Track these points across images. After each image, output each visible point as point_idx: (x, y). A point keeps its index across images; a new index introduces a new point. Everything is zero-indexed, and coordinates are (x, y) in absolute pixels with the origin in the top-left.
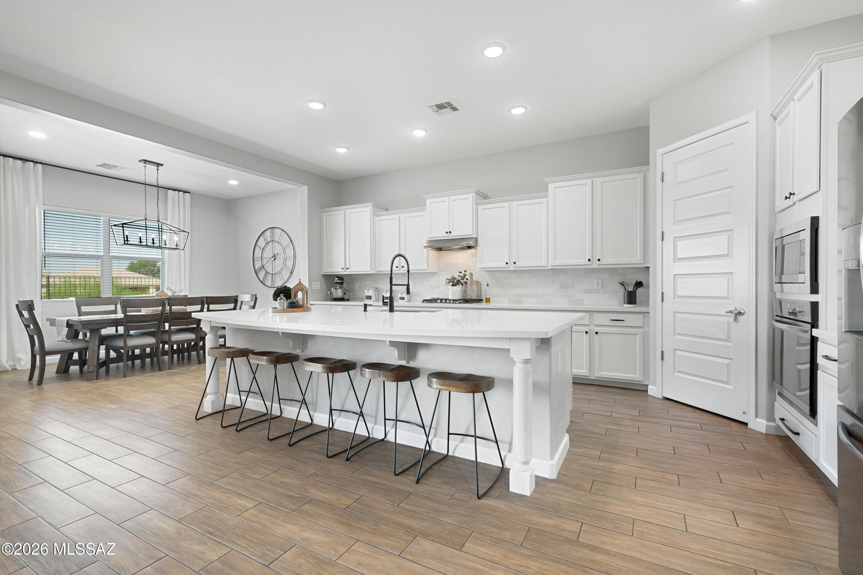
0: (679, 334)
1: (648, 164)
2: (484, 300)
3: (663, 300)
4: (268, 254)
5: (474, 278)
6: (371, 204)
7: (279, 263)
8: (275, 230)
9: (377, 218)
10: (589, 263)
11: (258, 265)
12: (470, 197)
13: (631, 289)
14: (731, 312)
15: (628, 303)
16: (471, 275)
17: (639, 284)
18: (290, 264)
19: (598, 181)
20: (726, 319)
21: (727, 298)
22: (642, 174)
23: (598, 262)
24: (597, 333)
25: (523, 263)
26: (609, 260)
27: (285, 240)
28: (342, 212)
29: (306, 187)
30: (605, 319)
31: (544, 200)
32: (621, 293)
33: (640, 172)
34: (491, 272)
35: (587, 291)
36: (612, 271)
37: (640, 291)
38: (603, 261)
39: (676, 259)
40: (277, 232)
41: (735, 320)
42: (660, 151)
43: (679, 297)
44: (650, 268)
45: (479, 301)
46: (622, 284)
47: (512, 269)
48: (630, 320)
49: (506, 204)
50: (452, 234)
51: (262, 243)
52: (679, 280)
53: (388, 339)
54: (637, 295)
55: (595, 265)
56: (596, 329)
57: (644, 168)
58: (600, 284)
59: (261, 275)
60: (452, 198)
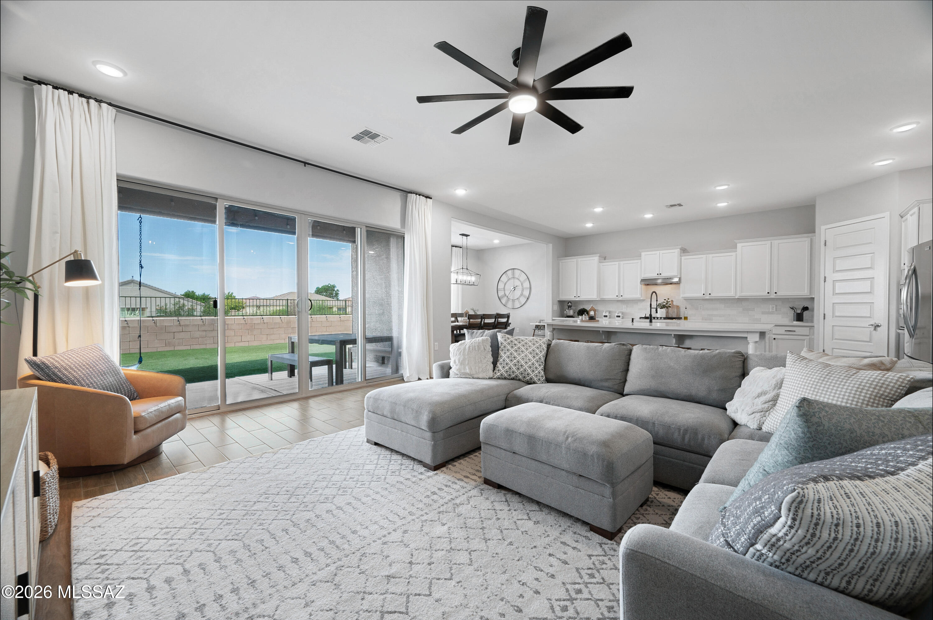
0: (836, 339)
1: (814, 232)
2: (683, 318)
3: (824, 319)
4: (509, 287)
5: (674, 303)
6: (598, 255)
7: (518, 293)
8: (516, 271)
9: (602, 264)
10: (768, 295)
11: (501, 294)
12: (677, 251)
13: (799, 311)
14: (872, 325)
15: (797, 321)
16: (672, 301)
17: (805, 309)
18: (526, 293)
19: (776, 242)
20: (870, 329)
21: (870, 317)
22: (809, 239)
23: (775, 294)
24: (774, 339)
25: (715, 294)
26: (784, 292)
27: (523, 277)
28: (575, 260)
29: (551, 245)
30: (782, 330)
31: (734, 254)
32: (791, 314)
33: (807, 237)
34: (687, 299)
35: (763, 313)
36: (784, 300)
37: (806, 313)
38: (778, 294)
39: (834, 294)
40: (517, 273)
41: (875, 329)
42: (823, 228)
43: (836, 316)
44: (815, 299)
45: (680, 318)
46: (792, 308)
47: (708, 298)
48: (799, 331)
49: (704, 256)
50: (662, 275)
51: (504, 278)
52: (837, 306)
53: (673, 333)
54: (804, 315)
55: (773, 296)
56: (774, 336)
57: (810, 235)
58: (775, 308)
59: (504, 300)
60: (662, 252)
